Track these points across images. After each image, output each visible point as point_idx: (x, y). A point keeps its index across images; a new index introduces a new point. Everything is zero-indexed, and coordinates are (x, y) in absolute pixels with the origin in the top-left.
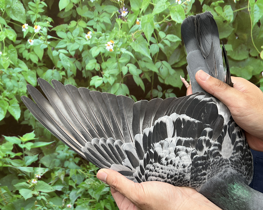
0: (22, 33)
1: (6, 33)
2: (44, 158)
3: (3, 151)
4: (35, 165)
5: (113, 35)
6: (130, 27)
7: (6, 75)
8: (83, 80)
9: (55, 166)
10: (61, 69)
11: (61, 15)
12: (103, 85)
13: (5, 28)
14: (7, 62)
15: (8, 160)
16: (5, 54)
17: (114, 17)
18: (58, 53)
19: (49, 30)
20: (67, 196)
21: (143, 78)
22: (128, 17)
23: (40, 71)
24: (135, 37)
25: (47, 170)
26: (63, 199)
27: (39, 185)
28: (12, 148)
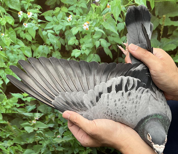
0: (19, 18)
1: (6, 19)
2: (40, 106)
3: (11, 103)
4: (34, 111)
5: (89, 17)
6: (102, 10)
7: (8, 51)
8: (66, 53)
9: (48, 112)
10: (49, 45)
11: (48, 3)
12: (81, 55)
13: (5, 15)
14: (9, 41)
15: (15, 109)
16: (7, 35)
17: (90, 3)
18: (46, 33)
19: (39, 15)
20: (57, 130)
21: (112, 49)
22: (100, 3)
23: (34, 47)
24: (106, 17)
25: (42, 114)
26: (54, 132)
27: (37, 124)
28: (17, 101)
